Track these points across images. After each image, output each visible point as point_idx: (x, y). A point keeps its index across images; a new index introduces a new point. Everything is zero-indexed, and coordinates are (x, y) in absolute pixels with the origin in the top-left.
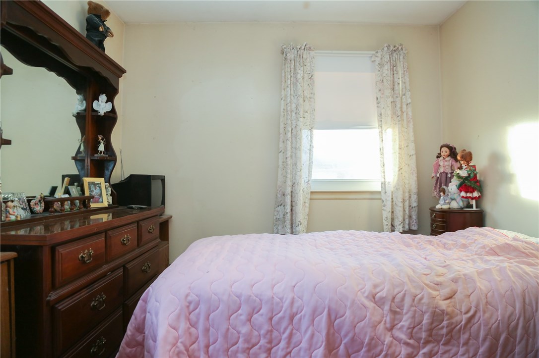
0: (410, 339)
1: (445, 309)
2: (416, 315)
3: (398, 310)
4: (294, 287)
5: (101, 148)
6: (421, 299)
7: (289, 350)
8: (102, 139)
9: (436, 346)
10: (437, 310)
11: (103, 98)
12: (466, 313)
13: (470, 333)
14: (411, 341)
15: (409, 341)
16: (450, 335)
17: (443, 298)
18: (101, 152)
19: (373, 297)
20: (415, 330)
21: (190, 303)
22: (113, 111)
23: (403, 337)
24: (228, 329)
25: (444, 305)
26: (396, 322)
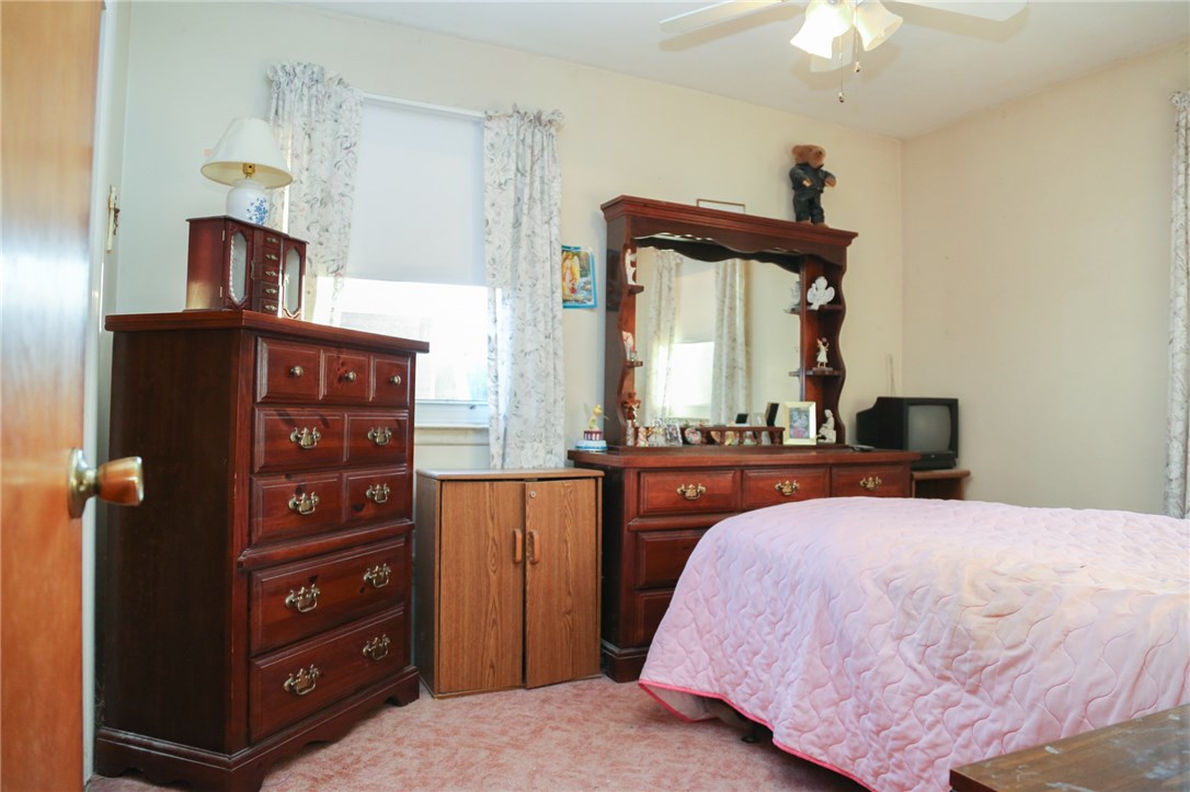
0: (920, 663)
1: (972, 628)
2: (933, 628)
3: (914, 612)
4: (807, 547)
5: (822, 357)
6: (946, 604)
7: (788, 630)
8: (824, 344)
9: (958, 690)
10: (959, 626)
11: (822, 282)
12: (1010, 648)
13: (1012, 686)
14: (921, 668)
15: (916, 665)
16: (977, 676)
17: (984, 613)
18: (822, 364)
19: (886, 583)
20: (929, 650)
21: (719, 548)
22: (838, 299)
23: (911, 656)
24: (740, 586)
25: (974, 622)
26: (907, 631)
